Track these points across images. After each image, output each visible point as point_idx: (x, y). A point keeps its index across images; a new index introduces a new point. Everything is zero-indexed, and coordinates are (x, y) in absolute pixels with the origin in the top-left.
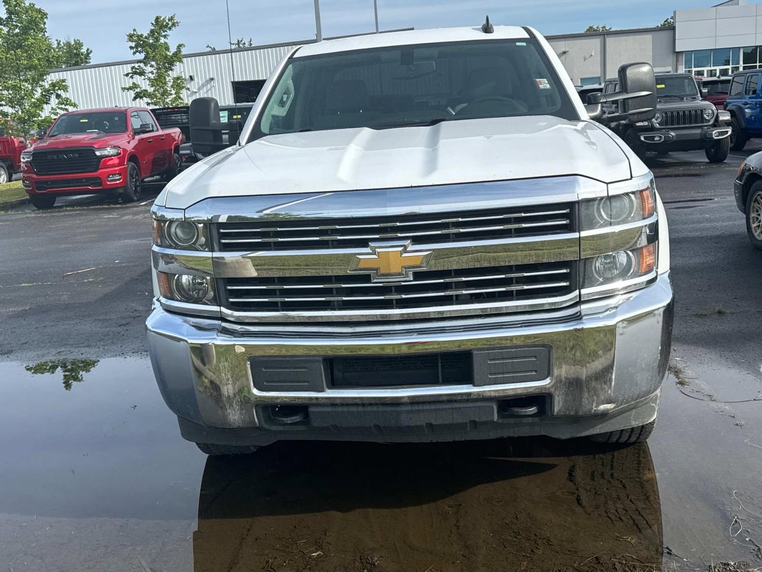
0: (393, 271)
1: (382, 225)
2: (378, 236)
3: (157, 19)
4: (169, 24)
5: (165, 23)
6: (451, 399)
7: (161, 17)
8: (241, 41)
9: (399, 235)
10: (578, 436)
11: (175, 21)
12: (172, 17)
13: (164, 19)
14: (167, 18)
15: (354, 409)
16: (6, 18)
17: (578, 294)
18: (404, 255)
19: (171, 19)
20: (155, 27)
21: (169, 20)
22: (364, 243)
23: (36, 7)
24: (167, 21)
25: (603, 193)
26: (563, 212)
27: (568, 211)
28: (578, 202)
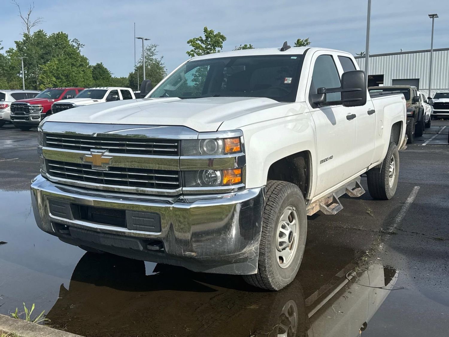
0: (98, 164)
1: (96, 141)
2: (94, 146)
3: (298, 40)
4: (305, 43)
5: (302, 43)
6: (118, 234)
7: (300, 39)
8: (363, 53)
9: (102, 147)
10: (204, 272)
11: (308, 42)
12: (307, 39)
13: (302, 41)
14: (304, 40)
15: (83, 231)
16: (205, 40)
17: (181, 189)
18: (102, 157)
19: (306, 41)
20: (297, 45)
21: (305, 41)
22: (88, 149)
23: (221, 34)
24: (304, 41)
25: (195, 137)
26: (174, 144)
27: (176, 144)
28: (181, 140)
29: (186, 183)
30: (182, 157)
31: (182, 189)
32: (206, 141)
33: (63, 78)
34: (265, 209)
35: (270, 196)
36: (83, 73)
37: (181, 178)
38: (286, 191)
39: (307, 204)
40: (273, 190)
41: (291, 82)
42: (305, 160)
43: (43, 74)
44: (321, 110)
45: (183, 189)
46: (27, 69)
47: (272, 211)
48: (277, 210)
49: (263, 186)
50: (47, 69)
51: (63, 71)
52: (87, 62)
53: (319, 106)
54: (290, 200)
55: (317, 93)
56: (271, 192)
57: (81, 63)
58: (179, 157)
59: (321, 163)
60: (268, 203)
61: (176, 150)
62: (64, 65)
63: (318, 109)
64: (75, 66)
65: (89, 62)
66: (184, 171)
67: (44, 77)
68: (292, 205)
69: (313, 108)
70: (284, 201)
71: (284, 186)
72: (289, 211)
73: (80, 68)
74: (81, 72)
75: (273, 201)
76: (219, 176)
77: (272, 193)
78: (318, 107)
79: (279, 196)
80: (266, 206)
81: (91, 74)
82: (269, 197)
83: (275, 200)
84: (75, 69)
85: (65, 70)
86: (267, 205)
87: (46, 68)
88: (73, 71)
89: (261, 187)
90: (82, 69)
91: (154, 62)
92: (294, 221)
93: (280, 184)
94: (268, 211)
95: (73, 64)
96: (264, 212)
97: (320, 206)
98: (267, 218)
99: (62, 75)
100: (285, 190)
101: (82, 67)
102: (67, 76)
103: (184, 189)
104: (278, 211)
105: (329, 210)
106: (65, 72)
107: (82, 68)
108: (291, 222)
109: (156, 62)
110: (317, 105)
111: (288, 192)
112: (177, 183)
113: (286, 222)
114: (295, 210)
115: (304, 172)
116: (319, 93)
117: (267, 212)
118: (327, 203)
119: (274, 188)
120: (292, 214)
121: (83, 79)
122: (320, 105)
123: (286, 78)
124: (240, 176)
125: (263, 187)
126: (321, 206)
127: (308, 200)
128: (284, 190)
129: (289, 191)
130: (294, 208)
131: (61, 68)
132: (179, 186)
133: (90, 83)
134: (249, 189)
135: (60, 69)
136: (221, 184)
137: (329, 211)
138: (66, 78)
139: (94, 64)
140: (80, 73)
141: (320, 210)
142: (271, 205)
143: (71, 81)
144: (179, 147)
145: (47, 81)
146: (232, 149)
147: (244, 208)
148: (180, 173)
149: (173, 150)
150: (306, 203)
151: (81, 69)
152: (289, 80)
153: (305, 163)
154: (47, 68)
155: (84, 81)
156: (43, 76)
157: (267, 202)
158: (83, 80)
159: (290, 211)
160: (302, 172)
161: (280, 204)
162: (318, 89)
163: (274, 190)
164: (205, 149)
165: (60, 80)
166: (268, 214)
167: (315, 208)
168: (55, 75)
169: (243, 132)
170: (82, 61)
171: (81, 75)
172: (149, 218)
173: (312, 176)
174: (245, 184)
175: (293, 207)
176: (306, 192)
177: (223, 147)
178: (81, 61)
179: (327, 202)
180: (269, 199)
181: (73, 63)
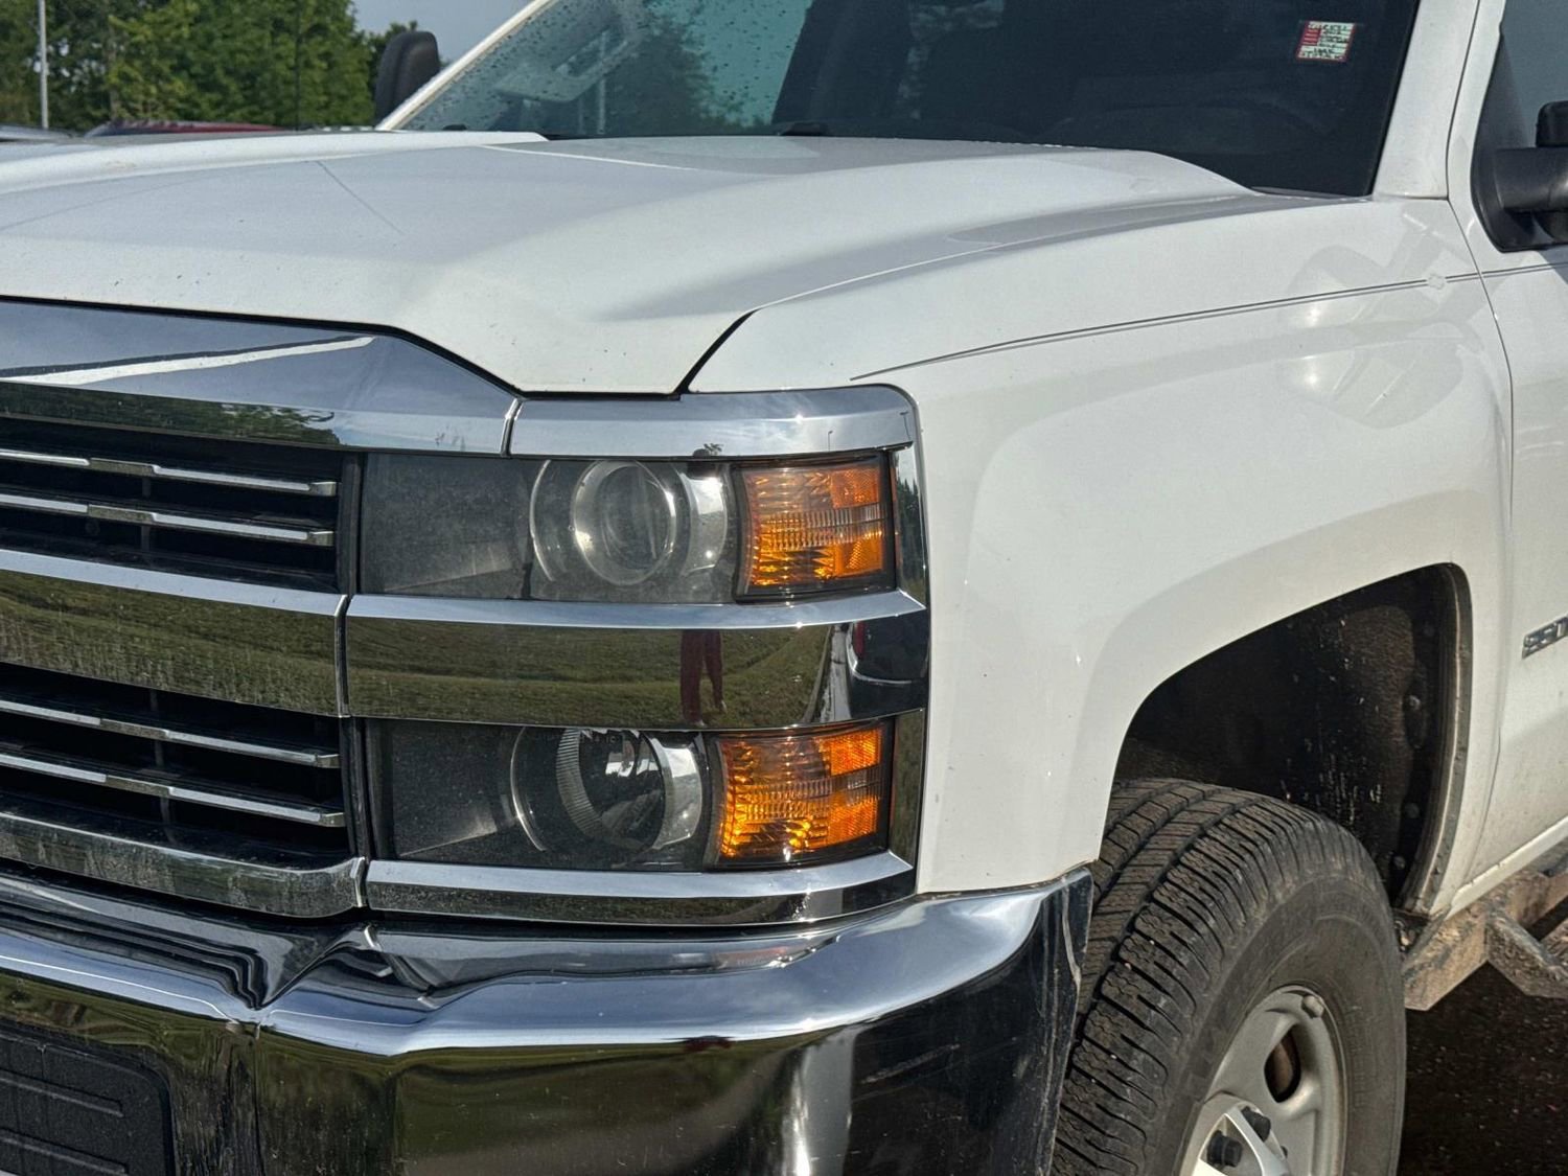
17: (356, 873)
25: (480, 434)
26: (303, 487)
27: (327, 487)
28: (362, 456)
29: (399, 828)
30: (365, 607)
31: (365, 869)
32: (589, 477)
33: (233, 88)
34: (1080, 1033)
35: (1131, 928)
36: (324, 65)
37: (358, 780)
38: (1260, 884)
39: (1409, 949)
40: (1156, 872)
41: (1350, 51)
42: (1419, 637)
43: (129, 58)
44: (1554, 265)
45: (370, 878)
46: (71, 35)
47: (1138, 1059)
48: (1179, 1052)
49: (1068, 874)
50: (146, 37)
51: (232, 53)
52: (344, 13)
53: (1541, 235)
54: (1293, 951)
55: (1532, 143)
56: (1142, 889)
57: (316, 20)
58: (343, 597)
59: (1527, 654)
60: (1107, 990)
61: (322, 536)
62: (238, 24)
63: (1532, 258)
64: (288, 31)
65: (357, 16)
66: (384, 724)
67: (134, 74)
68: (1306, 980)
69: (1504, 244)
70: (1236, 976)
71: (1247, 846)
72: (1276, 1021)
73: (313, 41)
74: (317, 62)
75: (1152, 970)
76: (688, 778)
77: (1150, 898)
78: (1535, 242)
79: (1203, 929)
80: (1093, 1007)
81: (359, 75)
82: (1118, 933)
83: (1168, 963)
84: (288, 46)
85: (241, 51)
86: (1103, 1005)
87: (144, 33)
88: (279, 57)
89: (1056, 881)
90: (322, 49)
91: (657, 32)
92: (1305, 1094)
93: (1217, 824)
94: (1103, 1056)
95: (281, 21)
96: (1071, 1065)
97: (1494, 937)
98: (1091, 1112)
99: (228, 73)
100: (1255, 876)
101: (320, 38)
102: (249, 79)
103: (383, 871)
104: (1186, 1057)
105: (1552, 968)
106: (241, 57)
107: (321, 44)
108: (1283, 1094)
109: (666, 28)
110: (1529, 229)
111: (1279, 895)
112: (330, 819)
113: (1247, 1112)
114: (1325, 1016)
115: (1407, 719)
116: (1553, 140)
117: (1093, 1061)
118: (1539, 906)
119: (1165, 859)
120: (1296, 1043)
121: (325, 93)
122: (1547, 230)
123: (1314, 25)
124: (869, 790)
125: (1065, 882)
126: (1501, 940)
127: (1419, 922)
128: (1247, 881)
129: (1285, 888)
130: (1312, 1001)
131: (225, 37)
132: (346, 845)
133: (355, 114)
134: (951, 894)
135: (218, 42)
136: (698, 856)
137: (1547, 975)
138: (245, 89)
139: (381, 29)
140: (308, 65)
141: (1487, 964)
142: (1133, 1006)
143: (269, 103)
144: (348, 508)
145: (147, 94)
146: (809, 558)
147: (884, 1074)
148: (347, 735)
149: (301, 536)
150: (1405, 941)
151: (315, 46)
152: (1331, 41)
153: (1417, 656)
154: (149, 33)
155: (327, 106)
156: (127, 69)
157: (1102, 979)
158: (323, 99)
159: (1282, 1025)
160: (1391, 714)
161: (1209, 998)
162: (1542, 115)
163: (1163, 879)
164: (583, 539)
165: (215, 96)
166: (1099, 1084)
167: (1455, 956)
168: (196, 69)
169: (915, 408)
170: (323, 9)
171: (317, 76)
172: (84, 1093)
173: (1464, 749)
174: (911, 852)
175: (1306, 995)
176: (1410, 861)
177: (730, 533)
178: (317, 12)
179: (1536, 905)
180: (1123, 954)
181: (279, 15)
